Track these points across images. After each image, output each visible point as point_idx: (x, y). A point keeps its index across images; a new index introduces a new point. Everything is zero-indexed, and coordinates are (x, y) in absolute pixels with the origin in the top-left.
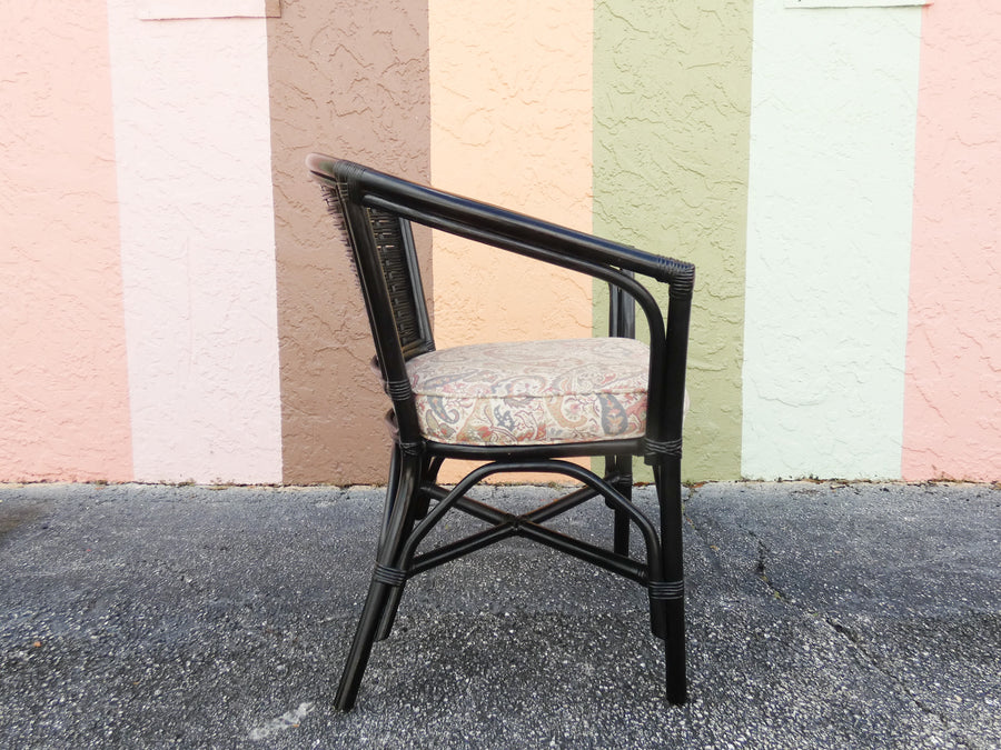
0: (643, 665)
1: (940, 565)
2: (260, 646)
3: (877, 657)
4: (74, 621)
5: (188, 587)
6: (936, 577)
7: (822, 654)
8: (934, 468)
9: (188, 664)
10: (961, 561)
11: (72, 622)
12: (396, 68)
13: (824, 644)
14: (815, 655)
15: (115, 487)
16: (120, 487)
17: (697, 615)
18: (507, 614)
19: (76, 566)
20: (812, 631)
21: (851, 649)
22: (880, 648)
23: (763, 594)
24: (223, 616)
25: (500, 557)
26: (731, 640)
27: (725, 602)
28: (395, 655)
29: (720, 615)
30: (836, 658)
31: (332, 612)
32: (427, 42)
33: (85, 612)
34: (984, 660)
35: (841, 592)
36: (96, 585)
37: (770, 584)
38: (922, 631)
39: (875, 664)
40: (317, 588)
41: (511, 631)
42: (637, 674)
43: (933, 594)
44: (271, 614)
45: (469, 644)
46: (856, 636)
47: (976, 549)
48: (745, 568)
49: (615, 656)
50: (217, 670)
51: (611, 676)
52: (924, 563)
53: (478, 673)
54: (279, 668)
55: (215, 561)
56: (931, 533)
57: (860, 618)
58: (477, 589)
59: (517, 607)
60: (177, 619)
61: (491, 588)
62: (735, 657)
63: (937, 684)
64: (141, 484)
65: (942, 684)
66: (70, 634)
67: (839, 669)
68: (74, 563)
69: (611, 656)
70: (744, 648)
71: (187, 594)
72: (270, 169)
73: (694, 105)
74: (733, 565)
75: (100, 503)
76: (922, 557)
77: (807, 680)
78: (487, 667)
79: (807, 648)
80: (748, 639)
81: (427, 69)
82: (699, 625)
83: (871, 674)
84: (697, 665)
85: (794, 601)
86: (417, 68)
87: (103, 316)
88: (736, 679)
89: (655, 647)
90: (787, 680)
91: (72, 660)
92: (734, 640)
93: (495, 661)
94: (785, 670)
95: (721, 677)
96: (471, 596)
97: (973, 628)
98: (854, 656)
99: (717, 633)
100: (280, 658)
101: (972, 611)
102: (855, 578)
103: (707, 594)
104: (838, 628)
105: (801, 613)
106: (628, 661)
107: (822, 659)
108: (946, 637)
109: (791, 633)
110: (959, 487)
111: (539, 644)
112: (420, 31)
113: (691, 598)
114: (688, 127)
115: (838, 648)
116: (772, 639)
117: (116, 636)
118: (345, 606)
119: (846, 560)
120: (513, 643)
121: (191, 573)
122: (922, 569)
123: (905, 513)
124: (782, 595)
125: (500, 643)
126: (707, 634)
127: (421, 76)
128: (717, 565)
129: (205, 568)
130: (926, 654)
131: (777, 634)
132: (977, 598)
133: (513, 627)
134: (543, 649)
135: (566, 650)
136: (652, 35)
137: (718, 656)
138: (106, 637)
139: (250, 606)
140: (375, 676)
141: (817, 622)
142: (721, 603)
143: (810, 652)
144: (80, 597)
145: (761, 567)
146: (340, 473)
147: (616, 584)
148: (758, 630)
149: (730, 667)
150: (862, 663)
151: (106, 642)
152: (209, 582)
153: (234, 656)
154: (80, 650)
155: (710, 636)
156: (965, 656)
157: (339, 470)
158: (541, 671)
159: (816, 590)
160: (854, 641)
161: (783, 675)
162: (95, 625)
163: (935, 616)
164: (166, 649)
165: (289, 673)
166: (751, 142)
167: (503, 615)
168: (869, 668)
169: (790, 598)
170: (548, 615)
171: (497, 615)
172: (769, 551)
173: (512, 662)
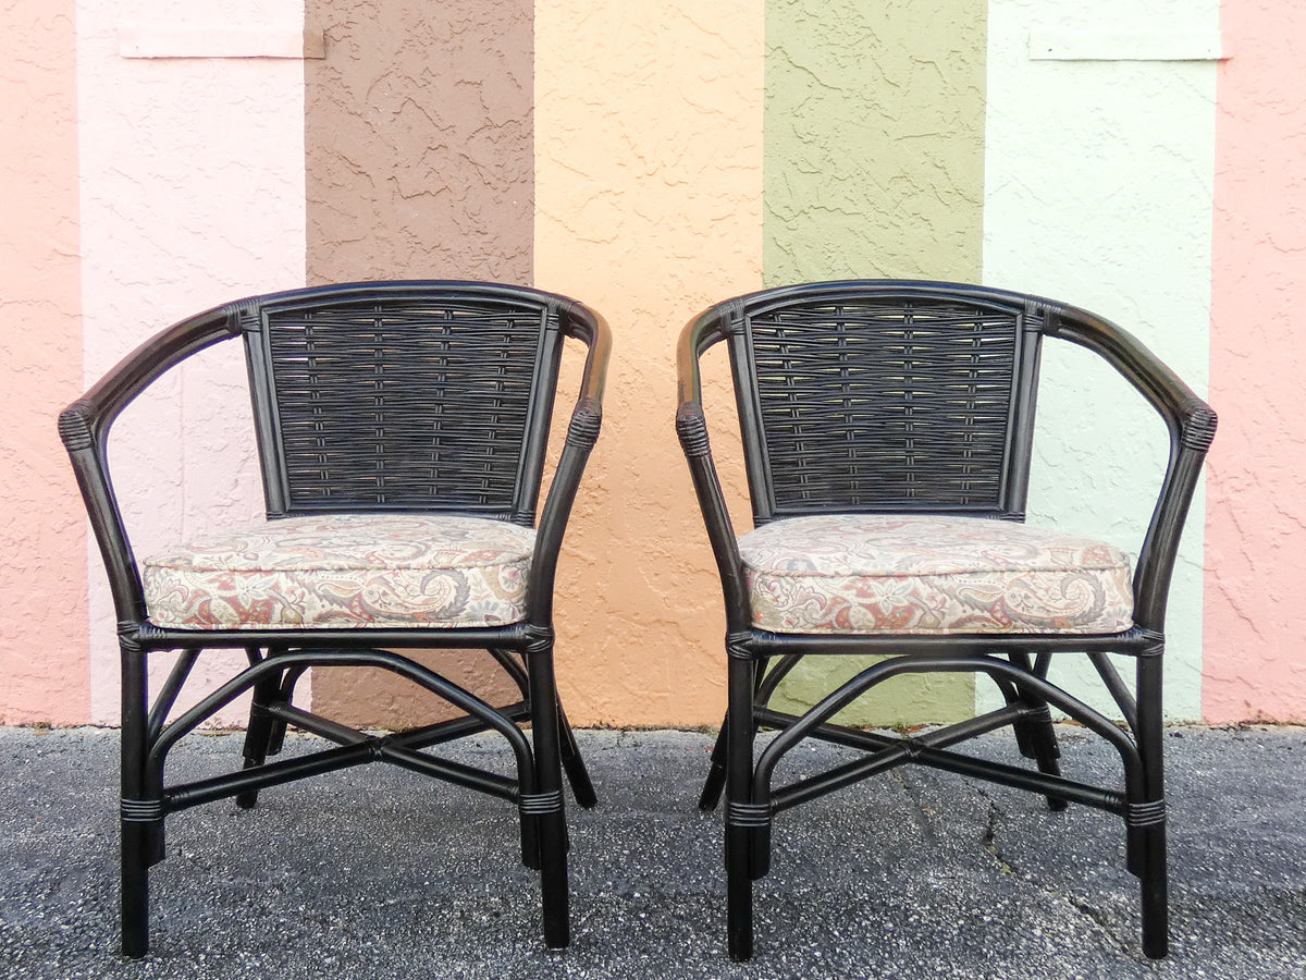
0: (817, 954)
1: (1233, 831)
2: (300, 936)
3: (1128, 943)
4: (34, 906)
5: (189, 863)
6: (1225, 845)
7: (1057, 939)
8: (1248, 705)
9: (202, 957)
10: (1264, 825)
11: (30, 908)
12: (486, 133)
13: (1061, 928)
14: (1047, 940)
15: (63, 732)
16: (72, 733)
17: (896, 894)
18: (637, 895)
19: (23, 838)
20: (1048, 912)
21: (1097, 933)
22: (1134, 932)
23: (987, 869)
24: (244, 899)
25: (628, 824)
26: (938, 923)
27: (934, 879)
28: (484, 945)
29: (926, 895)
30: (1075, 944)
31: (394, 894)
32: (530, 98)
33: (48, 895)
34: (1268, 944)
35: (1094, 865)
36: (56, 862)
37: (999, 857)
38: (1194, 912)
39: (1124, 950)
40: (371, 864)
41: (643, 915)
42: (810, 965)
43: (1216, 867)
44: (310, 897)
45: (586, 930)
46: (1105, 919)
47: (1284, 812)
48: (967, 836)
49: (782, 944)
50: (242, 965)
51: (774, 967)
52: (1212, 829)
53: (597, 965)
54: (328, 961)
55: (223, 831)
56: (1230, 791)
57: (1115, 897)
58: (596, 863)
59: (651, 886)
60: (180, 903)
61: (616, 863)
62: (942, 943)
63: (1201, 973)
64: (101, 727)
65: (1207, 972)
66: (31, 923)
67: (1076, 956)
68: (21, 835)
69: (777, 944)
70: (955, 933)
71: (190, 871)
72: (304, 272)
73: (906, 190)
74: (952, 833)
75: (43, 754)
76: (1212, 820)
77: (1032, 969)
78: (610, 957)
79: (1038, 932)
80: (961, 922)
81: (530, 134)
82: (897, 907)
83: (1118, 962)
84: (890, 953)
85: (1028, 877)
86: (516, 133)
87: (54, 480)
88: (939, 969)
89: (836, 933)
90: (1007, 969)
91: (40, 955)
92: (943, 924)
93: (620, 950)
94: (1005, 959)
95: (920, 968)
96: (588, 872)
97: (1261, 907)
98: (1099, 941)
99: (921, 916)
100: (328, 950)
101: (1264, 887)
102: (1117, 848)
103: (912, 868)
104: (1084, 909)
105: (1036, 891)
106: (799, 950)
107: (1056, 945)
108: (1223, 918)
109: (1020, 916)
110: (1281, 732)
111: (679, 930)
112: (521, 83)
113: (890, 873)
114: (896, 221)
115: (1079, 931)
116: (993, 923)
117: (96, 925)
118: (412, 886)
119: (1107, 825)
120: (644, 930)
121: (191, 845)
122: (1208, 837)
123: (1199, 765)
124: (1014, 869)
125: (628, 930)
126: (907, 917)
127: (523, 144)
128: (929, 833)
129: (211, 839)
130: (1194, 938)
131: (1001, 917)
132: (1274, 871)
133: (645, 910)
134: (685, 937)
135: (717, 938)
136: (847, 94)
137: (919, 942)
138: (83, 926)
139: (280, 887)
140: (459, 970)
141: (1056, 902)
142: (931, 880)
143: (1041, 938)
144: (38, 877)
145: (989, 836)
146: (395, 711)
147: (788, 856)
148: (975, 912)
149: (933, 955)
150: (1108, 949)
151: (83, 932)
152: (219, 857)
153: (264, 947)
154: (48, 942)
155: (911, 920)
156: (1243, 940)
157: (394, 707)
158: (682, 962)
159: (1061, 863)
160: (1102, 924)
161: (1002, 964)
162: (64, 912)
163: (1214, 893)
164: (170, 940)
165: (341, 968)
166: (984, 243)
167: (632, 896)
168: (1115, 956)
169: (1024, 873)
170: (693, 895)
171: (624, 896)
172: (1003, 814)
173: (644, 951)
